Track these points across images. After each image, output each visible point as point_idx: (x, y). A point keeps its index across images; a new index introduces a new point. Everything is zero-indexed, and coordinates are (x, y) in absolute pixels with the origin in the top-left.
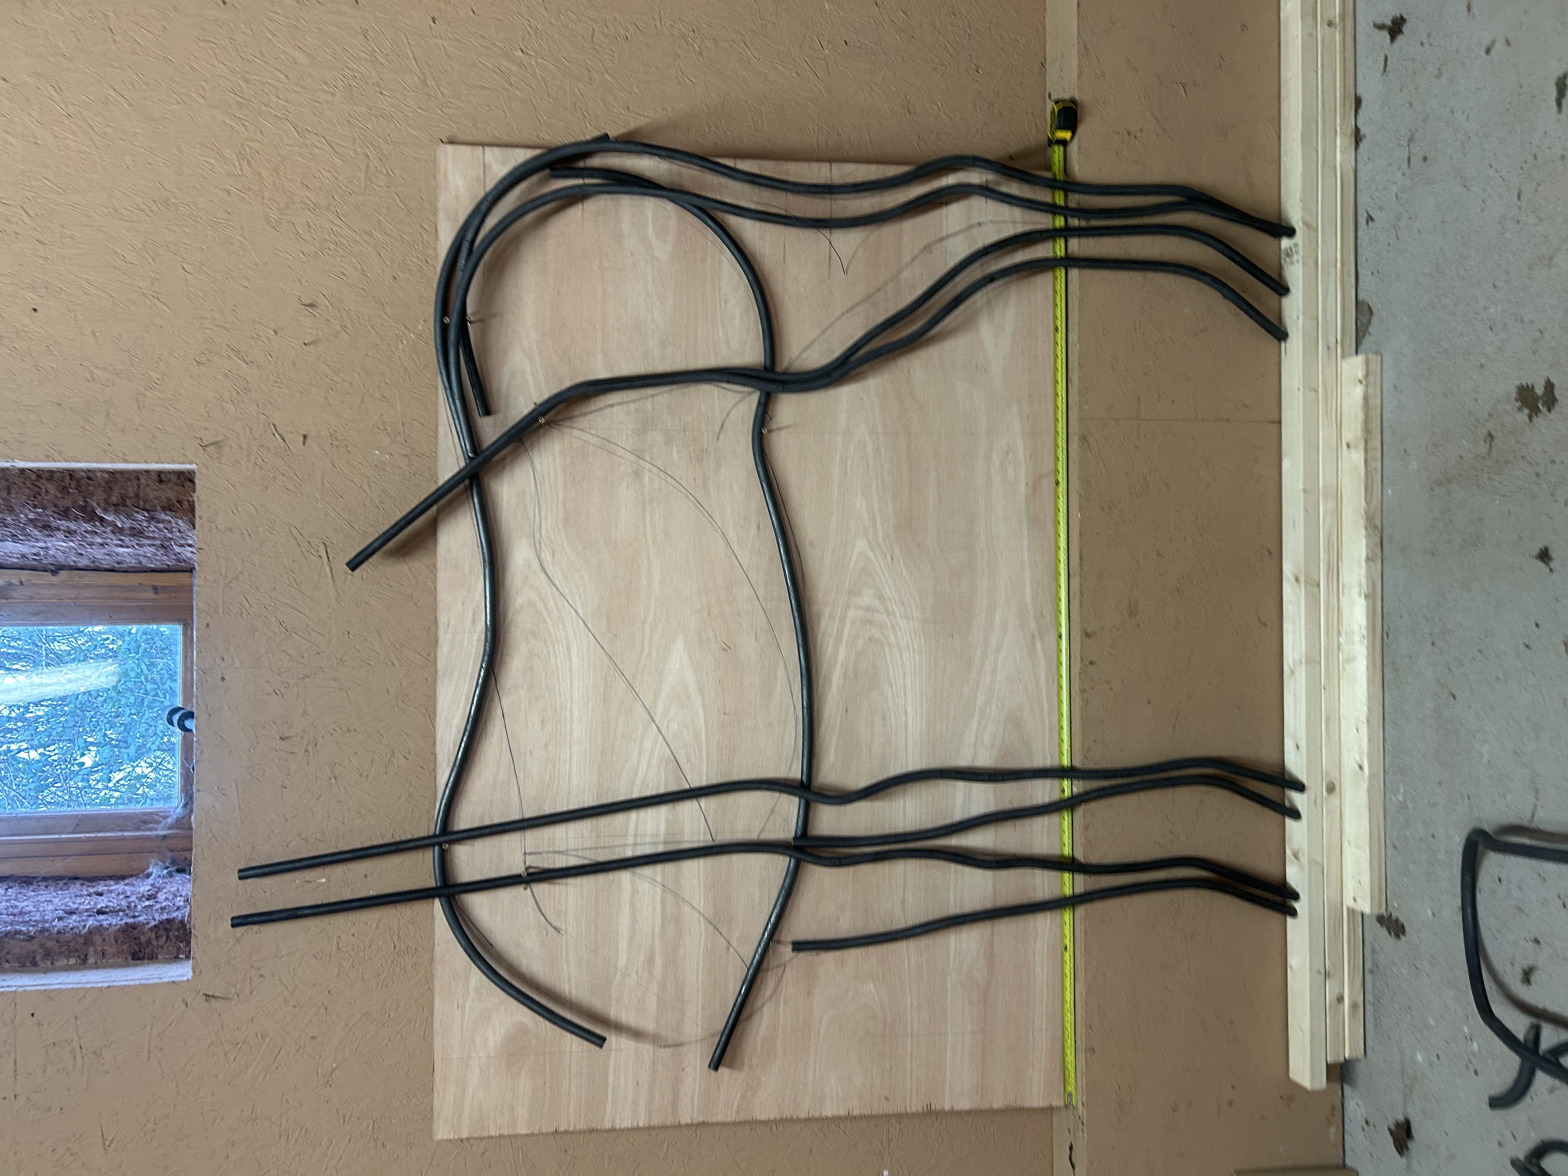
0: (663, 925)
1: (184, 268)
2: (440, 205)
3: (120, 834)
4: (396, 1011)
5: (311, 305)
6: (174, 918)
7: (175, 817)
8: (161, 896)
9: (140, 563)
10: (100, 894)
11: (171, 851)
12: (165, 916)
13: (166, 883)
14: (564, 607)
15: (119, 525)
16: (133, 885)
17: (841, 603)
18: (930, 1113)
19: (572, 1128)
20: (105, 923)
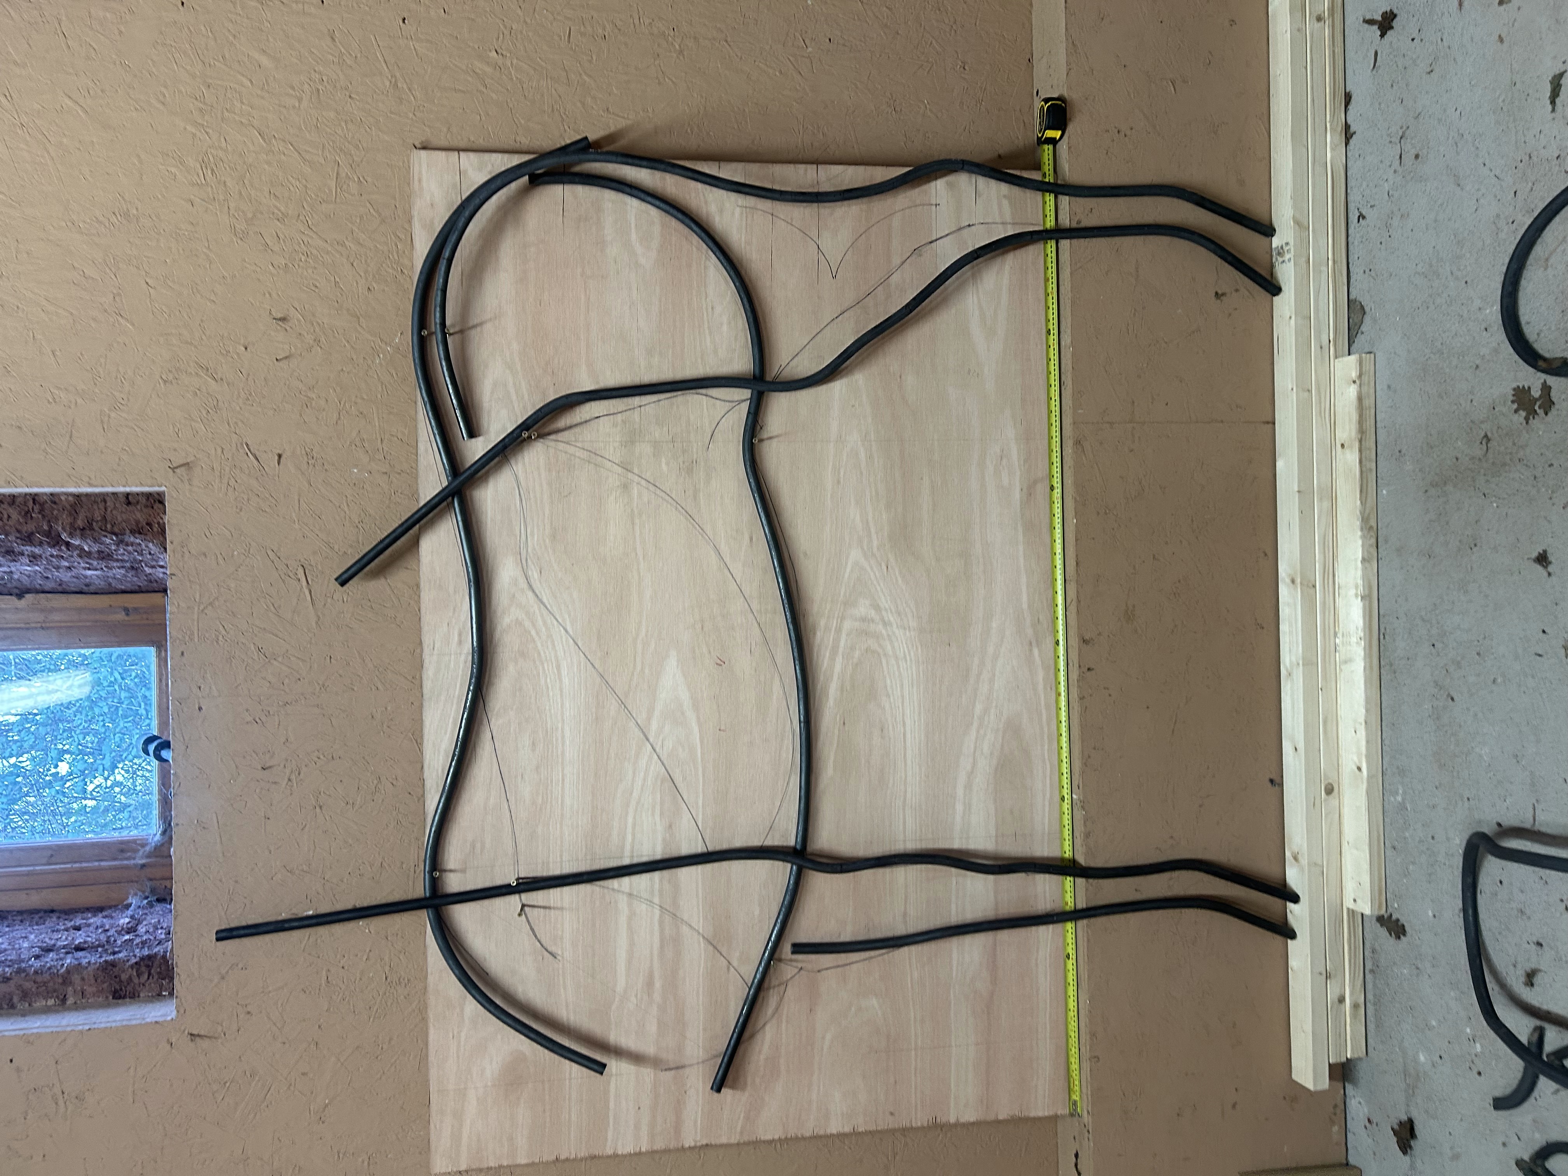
0: (662, 947)
1: (147, 283)
2: (415, 213)
3: (96, 864)
4: (389, 1042)
5: (283, 319)
6: (155, 953)
7: (153, 844)
8: (142, 929)
9: (110, 584)
10: (78, 929)
11: (151, 880)
12: (146, 952)
13: (146, 914)
14: (553, 625)
15: (86, 548)
16: (112, 917)
17: (836, 615)
18: (937, 1127)
19: (573, 1156)
20: (84, 962)
